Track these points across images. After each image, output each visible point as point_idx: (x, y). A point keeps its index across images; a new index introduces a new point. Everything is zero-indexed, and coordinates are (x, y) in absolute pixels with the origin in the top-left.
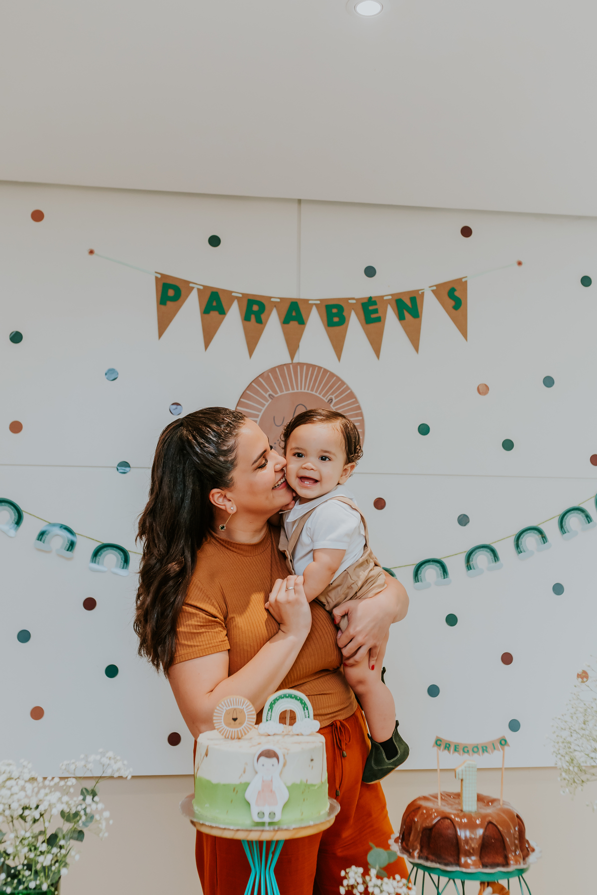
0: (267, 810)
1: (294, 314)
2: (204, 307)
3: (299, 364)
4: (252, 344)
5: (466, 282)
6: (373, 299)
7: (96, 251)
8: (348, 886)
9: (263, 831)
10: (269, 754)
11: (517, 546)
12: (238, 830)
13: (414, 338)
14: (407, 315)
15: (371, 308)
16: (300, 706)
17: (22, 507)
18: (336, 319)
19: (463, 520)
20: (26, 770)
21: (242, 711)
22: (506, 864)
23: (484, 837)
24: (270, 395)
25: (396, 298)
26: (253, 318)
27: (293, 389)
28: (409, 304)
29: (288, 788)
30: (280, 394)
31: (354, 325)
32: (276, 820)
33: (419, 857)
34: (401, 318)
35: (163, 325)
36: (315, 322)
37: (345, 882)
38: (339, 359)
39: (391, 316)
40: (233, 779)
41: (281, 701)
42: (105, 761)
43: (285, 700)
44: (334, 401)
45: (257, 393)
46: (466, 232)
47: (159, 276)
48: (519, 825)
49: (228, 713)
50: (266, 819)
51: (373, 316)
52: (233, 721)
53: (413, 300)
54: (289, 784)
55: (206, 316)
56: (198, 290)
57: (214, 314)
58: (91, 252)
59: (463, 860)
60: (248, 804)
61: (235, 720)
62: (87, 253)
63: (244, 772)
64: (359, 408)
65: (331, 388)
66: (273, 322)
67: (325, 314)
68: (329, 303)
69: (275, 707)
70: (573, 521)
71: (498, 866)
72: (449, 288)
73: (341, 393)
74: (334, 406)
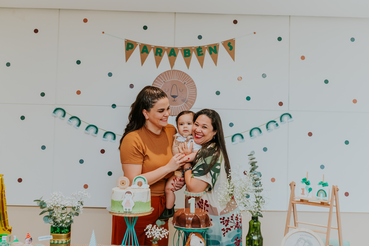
0: (128, 208)
1: (172, 53)
2: (141, 51)
3: (174, 70)
4: (158, 64)
5: (235, 40)
6: (201, 47)
7: (105, 32)
9: (126, 214)
10: (129, 193)
11: (251, 134)
13: (215, 61)
14: (213, 52)
15: (200, 50)
16: (144, 180)
17: (81, 119)
18: (187, 55)
19: (231, 125)
20: (60, 194)
21: (125, 181)
23: (193, 219)
24: (164, 81)
25: (209, 46)
26: (158, 54)
27: (172, 79)
28: (213, 48)
29: (135, 203)
31: (194, 56)
32: (130, 211)
33: (175, 225)
34: (211, 53)
35: (127, 57)
36: (180, 55)
37: (146, 228)
38: (188, 69)
39: (207, 53)
40: (119, 200)
41: (138, 178)
42: (82, 193)
43: (139, 178)
44: (186, 83)
45: (159, 80)
46: (235, 22)
47: (126, 40)
48: (206, 217)
49: (121, 181)
50: (128, 211)
51: (200, 53)
53: (215, 47)
54: (135, 201)
55: (142, 54)
56: (140, 45)
57: (145, 53)
59: (186, 226)
60: (123, 206)
61: (123, 183)
62: (102, 33)
63: (122, 197)
64: (195, 85)
65: (185, 79)
66: (165, 56)
67: (183, 53)
68: (185, 49)
69: (136, 180)
70: (272, 125)
71: (197, 228)
72: (228, 43)
73: (189, 81)
74: (186, 85)
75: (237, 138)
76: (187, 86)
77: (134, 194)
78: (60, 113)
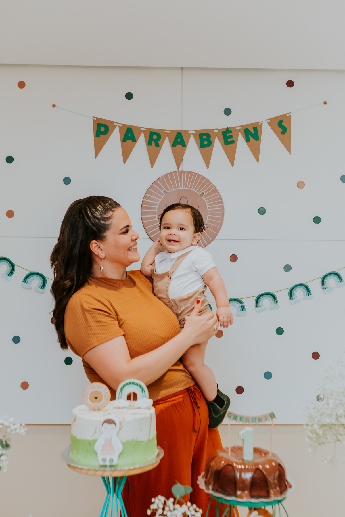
0: (108, 458)
1: (179, 140)
2: (123, 138)
3: (182, 171)
4: (153, 160)
5: (290, 116)
6: (229, 129)
7: (57, 105)
8: (153, 510)
9: (106, 470)
10: (110, 422)
11: (323, 284)
12: (89, 470)
13: (256, 153)
14: (251, 138)
15: (228, 135)
16: (140, 390)
17: (14, 262)
18: (206, 143)
19: (288, 268)
21: (101, 393)
22: (268, 496)
23: (253, 479)
24: (164, 191)
25: (244, 128)
26: (153, 143)
27: (179, 187)
28: (253, 132)
29: (123, 444)
30: (170, 191)
31: (217, 145)
32: (114, 463)
33: (212, 490)
34: (247, 140)
35: (98, 149)
36: (192, 145)
37: (153, 507)
38: (208, 168)
39: (241, 140)
40: (89, 437)
41: (127, 386)
43: (130, 386)
44: (205, 194)
45: (156, 190)
46: (290, 84)
47: (95, 119)
48: (279, 471)
49: (92, 394)
50: (108, 463)
51: (229, 140)
52: (95, 399)
53: (255, 129)
54: (124, 441)
55: (124, 143)
56: (119, 127)
57: (129, 142)
58: (54, 106)
59: (239, 493)
60: (96, 453)
61: (96, 398)
62: (51, 106)
63: (95, 432)
64: (220, 198)
65: (203, 186)
66: (166, 146)
67: (198, 140)
68: (202, 133)
69: (124, 390)
71: (262, 497)
72: (278, 121)
73: (209, 189)
74: (204, 197)
75: (299, 293)
76: (206, 200)
77: (120, 423)
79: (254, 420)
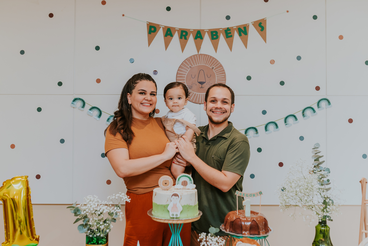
0: (175, 214)
1: (199, 35)
2: (165, 34)
3: (201, 54)
4: (183, 48)
5: (266, 20)
6: (229, 28)
7: (125, 15)
8: (201, 239)
9: (173, 220)
10: (176, 195)
11: (285, 122)
12: (165, 220)
13: (245, 43)
14: (242, 34)
15: (228, 32)
16: (189, 180)
17: (101, 110)
19: (264, 112)
20: (96, 199)
21: (168, 181)
22: (259, 234)
23: (251, 225)
24: (190, 67)
25: (238, 28)
26: (183, 37)
27: (199, 64)
28: (243, 30)
29: (182, 206)
30: (194, 66)
31: (222, 38)
32: (178, 217)
33: (229, 231)
34: (240, 35)
35: (150, 41)
36: (207, 38)
38: (216, 52)
39: (236, 35)
40: (164, 203)
41: (182, 177)
42: (121, 196)
43: (184, 177)
44: (214, 68)
45: (185, 66)
47: (148, 23)
48: (265, 221)
49: (163, 181)
50: (175, 216)
51: (229, 35)
52: (165, 184)
53: (245, 28)
54: (183, 205)
55: (166, 37)
56: (163, 27)
57: (169, 37)
58: (123, 15)
59: (243, 232)
60: (169, 211)
61: (166, 184)
63: (168, 201)
64: (224, 70)
65: (213, 63)
66: (191, 39)
67: (210, 35)
68: (212, 31)
69: (180, 179)
70: (308, 112)
71: (256, 235)
72: (259, 23)
73: (217, 65)
74: (214, 70)
75: (271, 127)
76: (215, 71)
77: (181, 196)
78: (79, 103)
79: (251, 195)
